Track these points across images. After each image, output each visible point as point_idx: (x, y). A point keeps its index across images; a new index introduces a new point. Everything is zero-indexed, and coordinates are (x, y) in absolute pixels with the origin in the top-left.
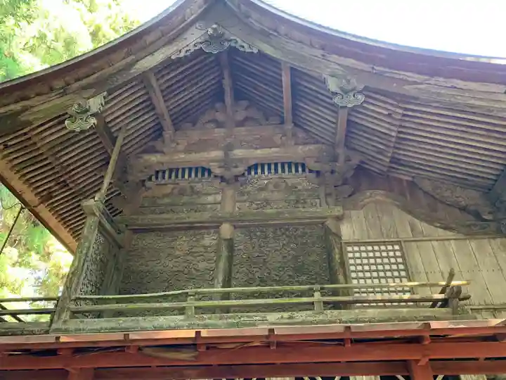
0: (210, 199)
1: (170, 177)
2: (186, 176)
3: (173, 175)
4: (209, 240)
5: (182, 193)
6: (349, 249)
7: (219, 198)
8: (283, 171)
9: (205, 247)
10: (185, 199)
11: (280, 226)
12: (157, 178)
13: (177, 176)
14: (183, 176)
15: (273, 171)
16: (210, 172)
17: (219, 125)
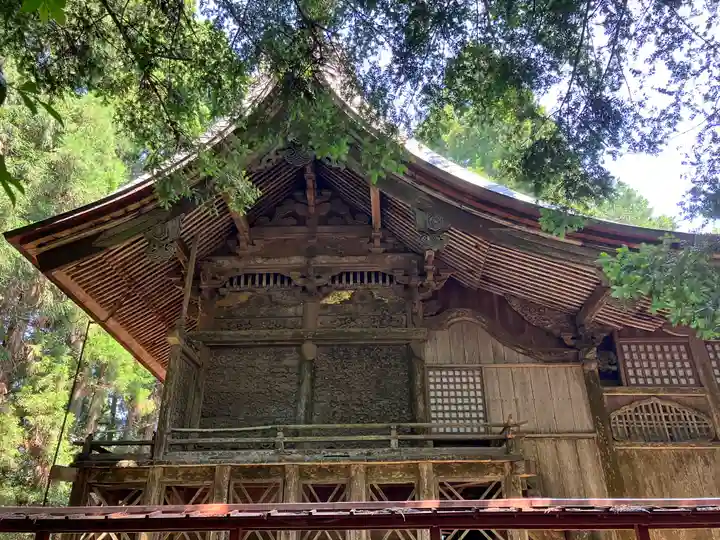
0: (291, 310)
1: (246, 283)
2: (264, 283)
3: (250, 281)
4: (290, 360)
5: (260, 302)
6: (431, 373)
7: (300, 310)
8: (370, 281)
9: (287, 367)
10: (263, 311)
11: (364, 347)
12: (231, 284)
13: (253, 283)
14: (261, 282)
15: (359, 281)
16: (290, 280)
17: (301, 221)
